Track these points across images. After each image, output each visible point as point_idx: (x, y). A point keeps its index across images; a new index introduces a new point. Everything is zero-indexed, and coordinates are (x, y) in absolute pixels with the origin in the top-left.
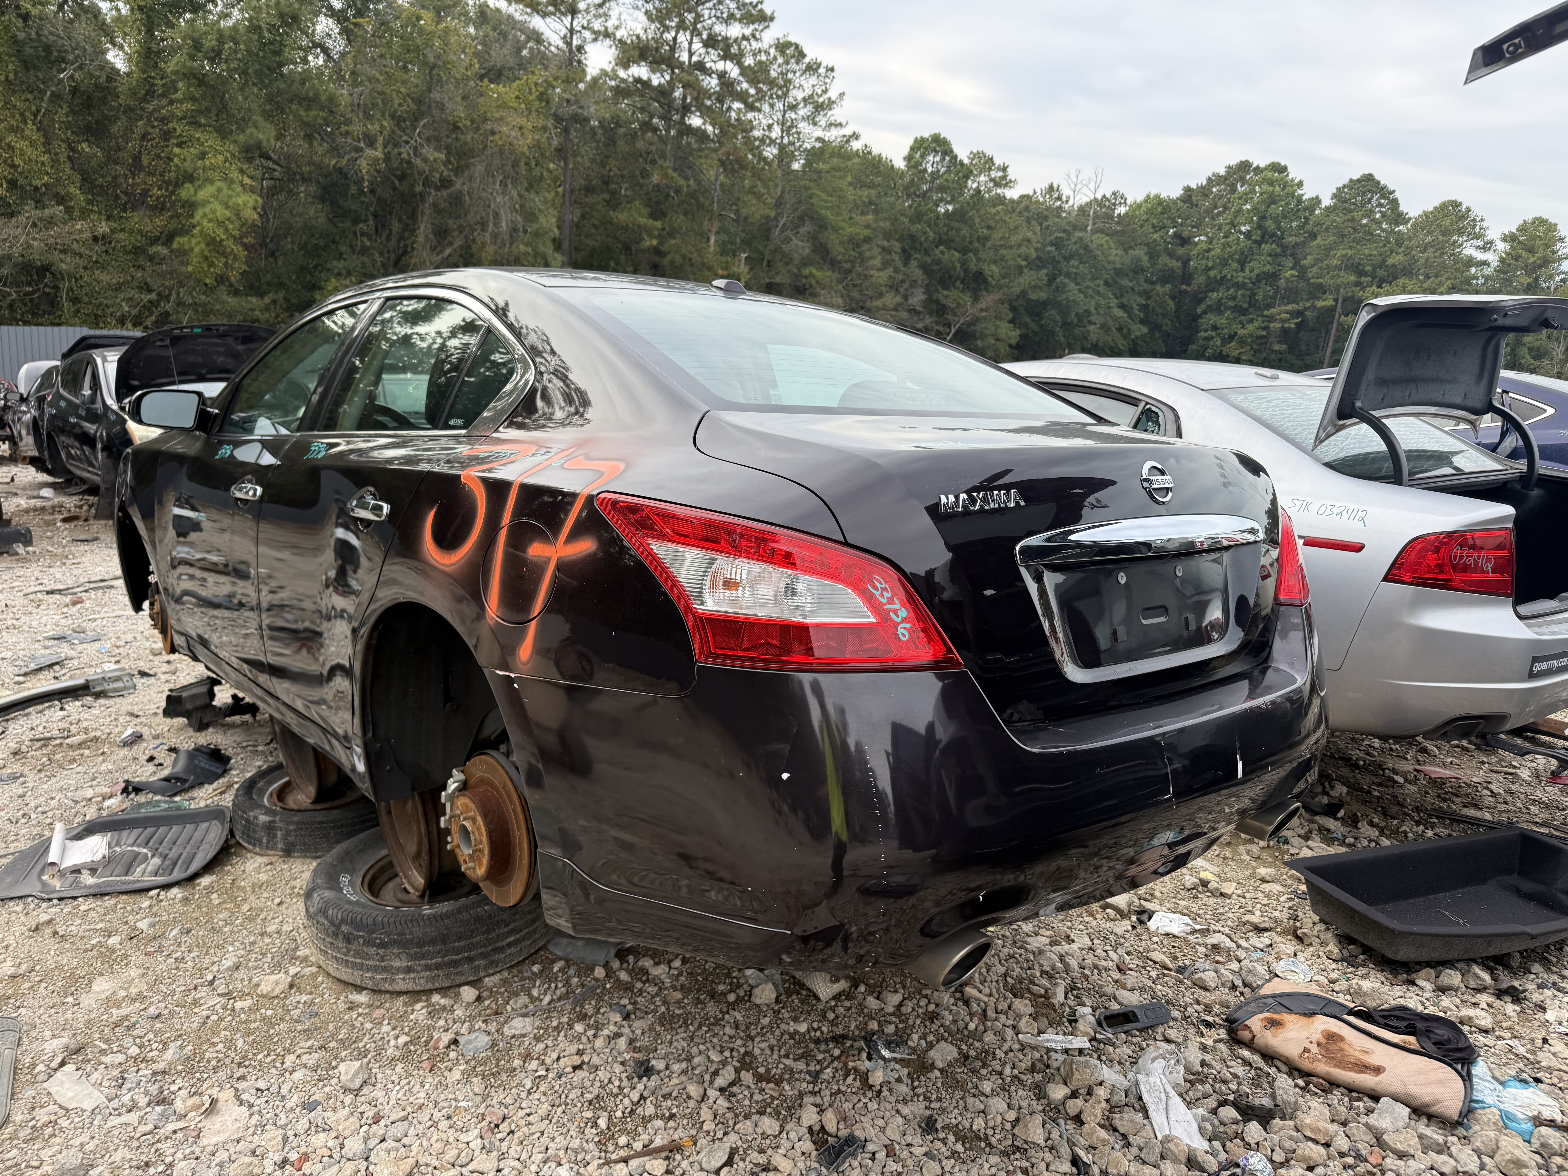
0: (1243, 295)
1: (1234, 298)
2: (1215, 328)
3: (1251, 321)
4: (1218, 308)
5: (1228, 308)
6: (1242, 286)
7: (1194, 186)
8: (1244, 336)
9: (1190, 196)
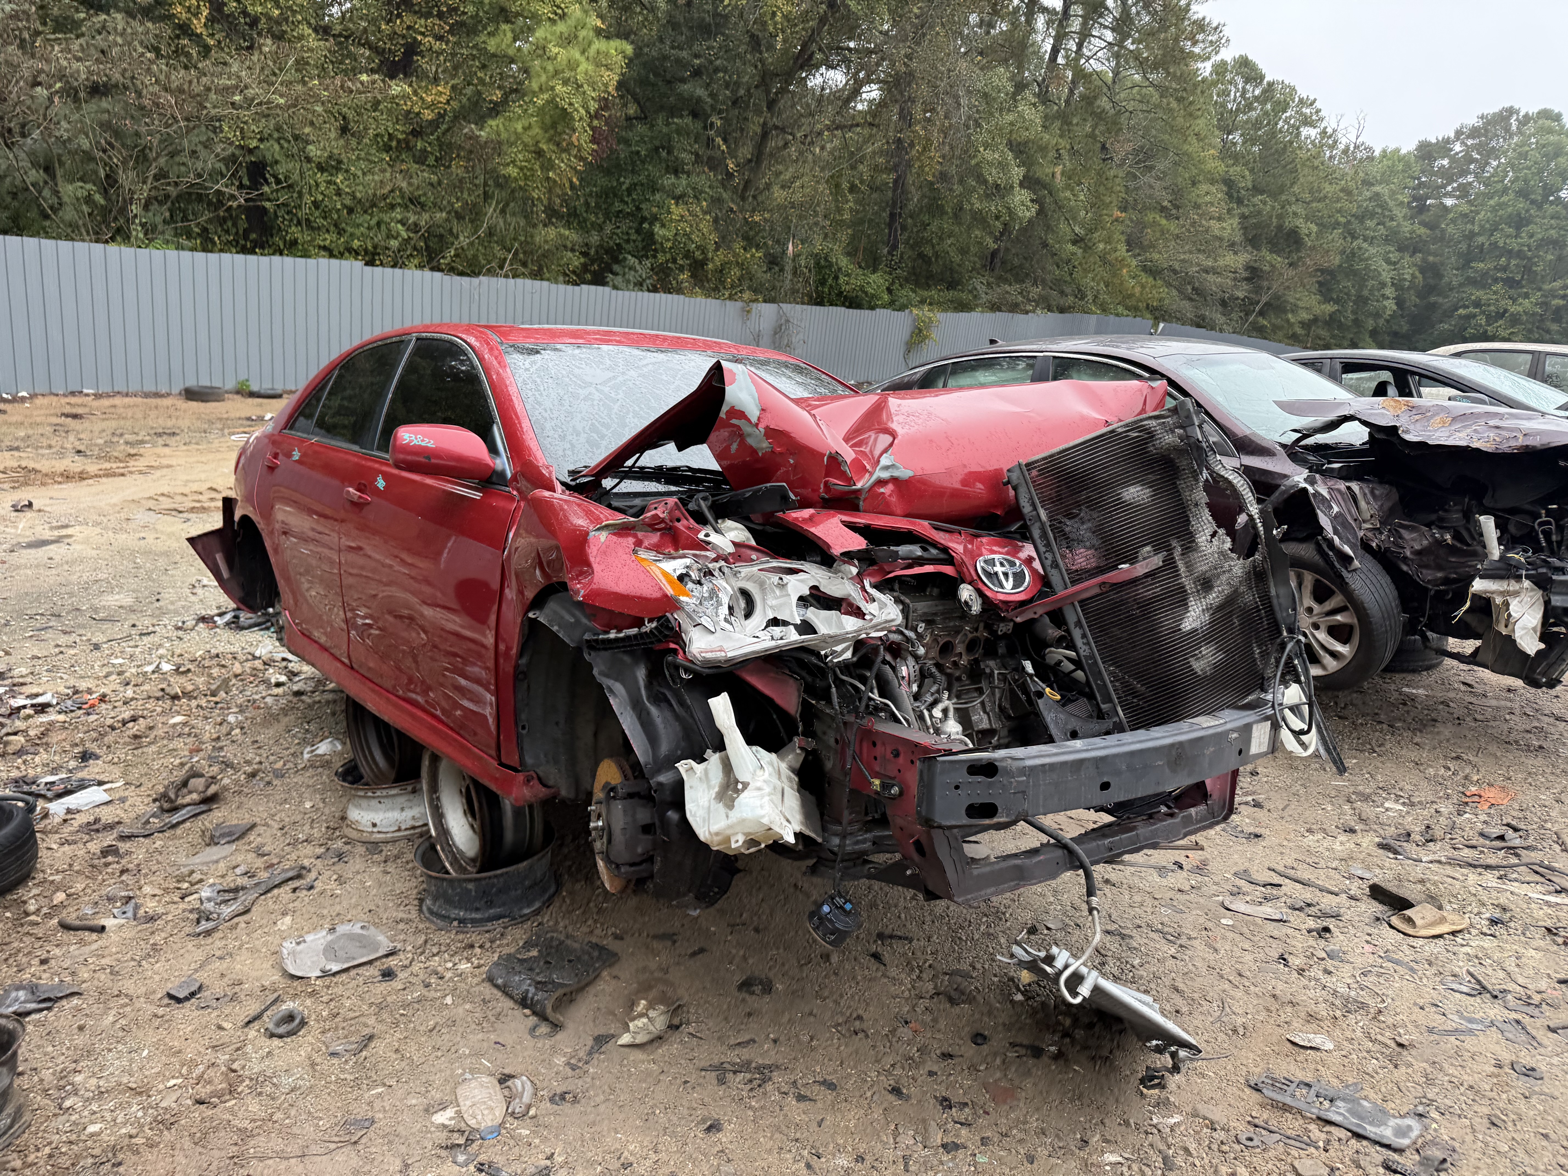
0: (1517, 265)
1: (1505, 269)
2: (1477, 304)
3: (1526, 296)
4: (1481, 281)
5: (1496, 280)
6: (1520, 254)
7: (1434, 141)
8: (1518, 313)
9: (1429, 152)
